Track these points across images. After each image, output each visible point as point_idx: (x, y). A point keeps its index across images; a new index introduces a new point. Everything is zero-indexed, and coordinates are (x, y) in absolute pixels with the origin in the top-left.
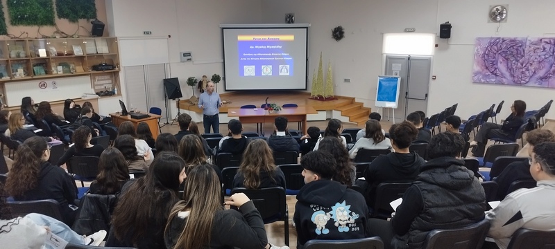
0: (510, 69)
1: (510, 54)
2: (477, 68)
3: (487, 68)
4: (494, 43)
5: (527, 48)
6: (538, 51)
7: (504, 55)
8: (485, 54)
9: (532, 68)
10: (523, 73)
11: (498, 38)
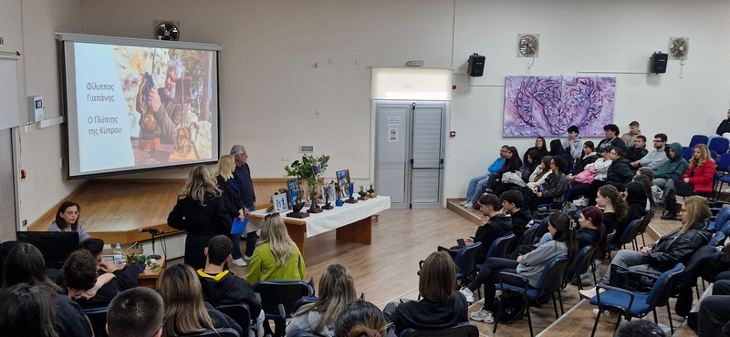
0: (546, 117)
1: (547, 98)
2: (509, 118)
3: (521, 117)
4: (528, 83)
5: (564, 90)
6: (574, 93)
7: (539, 99)
8: (517, 98)
9: (569, 114)
10: (560, 121)
11: (532, 77)
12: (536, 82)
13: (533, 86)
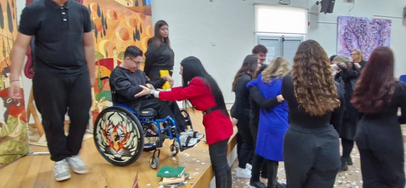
0: (360, 46)
1: (360, 33)
2: (340, 47)
3: (347, 47)
4: (351, 21)
5: (369, 27)
6: (373, 29)
7: (356, 33)
8: (345, 33)
9: (371, 45)
10: (366, 50)
11: (352, 18)
12: (355, 21)
13: (353, 24)
